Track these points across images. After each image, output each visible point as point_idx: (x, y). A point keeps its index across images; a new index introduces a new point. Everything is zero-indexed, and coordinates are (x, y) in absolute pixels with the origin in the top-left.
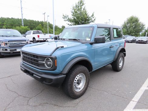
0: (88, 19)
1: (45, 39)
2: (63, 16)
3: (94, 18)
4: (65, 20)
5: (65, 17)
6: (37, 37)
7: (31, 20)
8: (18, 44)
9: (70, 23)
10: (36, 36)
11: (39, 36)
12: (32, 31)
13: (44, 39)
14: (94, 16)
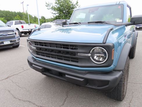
0: (73, 7)
1: (30, 30)
2: (46, 3)
3: (79, 6)
4: (48, 8)
5: (48, 5)
6: (21, 27)
7: (7, 11)
8: (5, 36)
9: (54, 12)
10: (19, 26)
11: (23, 27)
12: (14, 22)
13: (28, 30)
14: (78, 4)
